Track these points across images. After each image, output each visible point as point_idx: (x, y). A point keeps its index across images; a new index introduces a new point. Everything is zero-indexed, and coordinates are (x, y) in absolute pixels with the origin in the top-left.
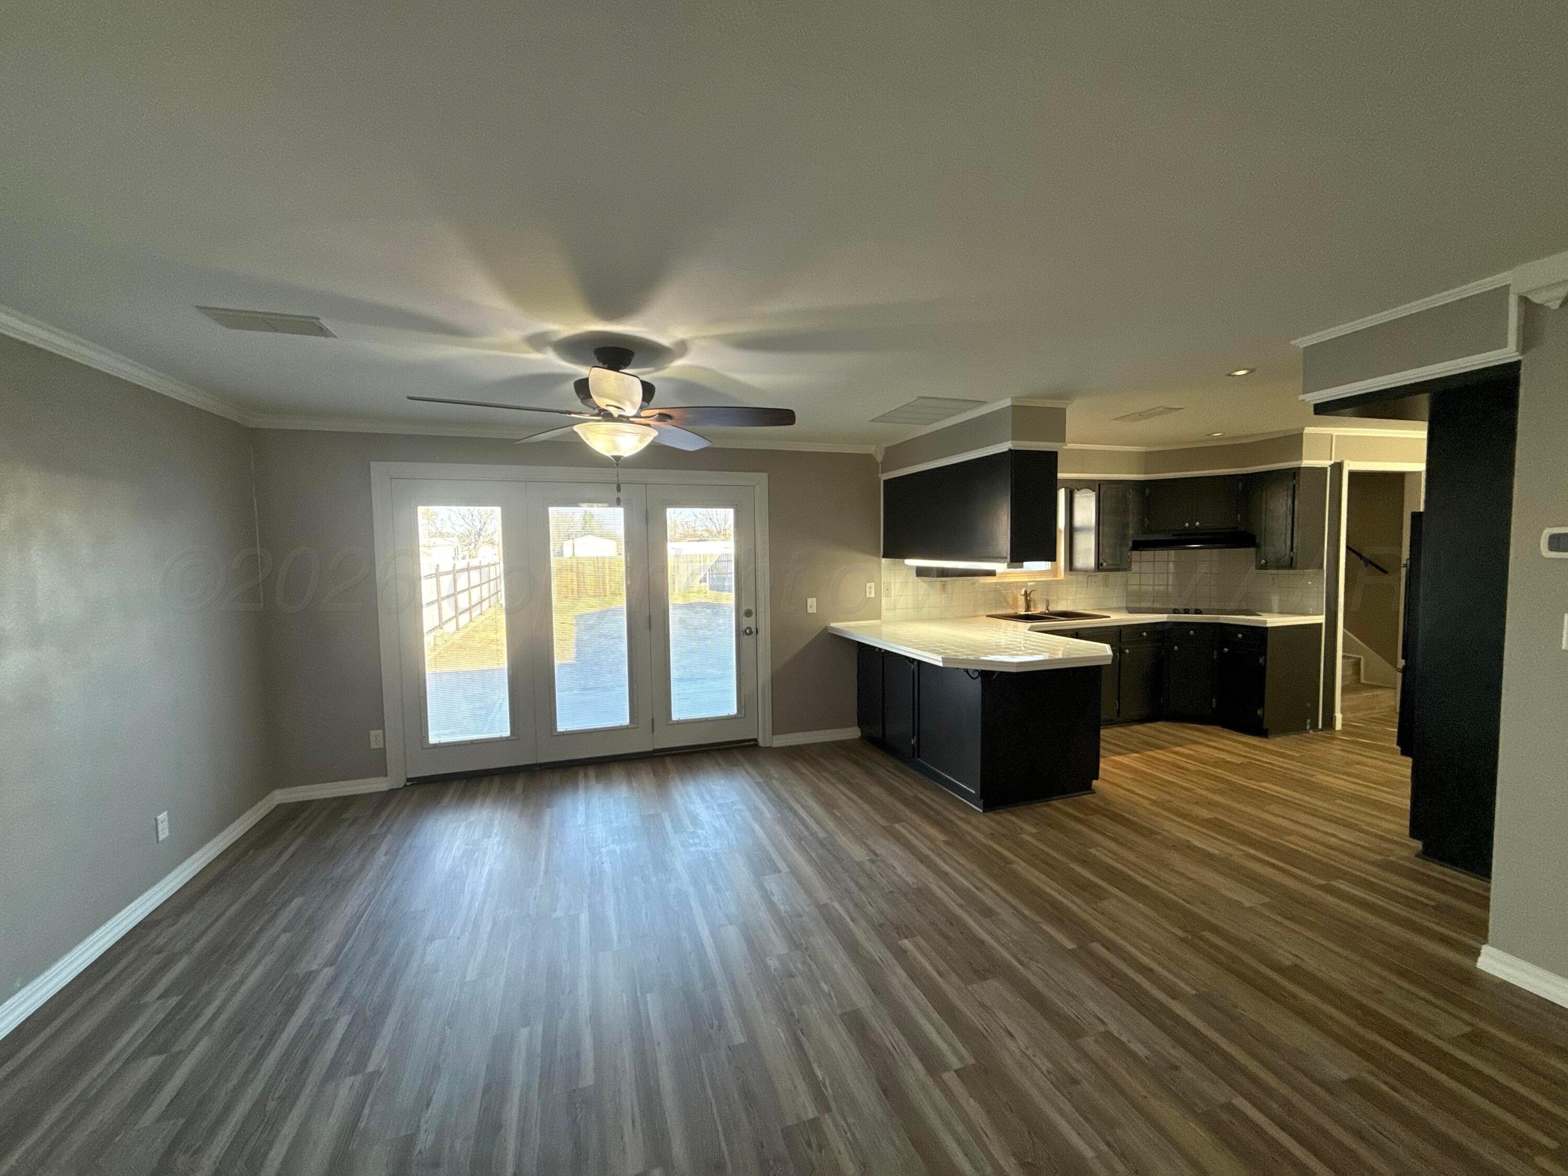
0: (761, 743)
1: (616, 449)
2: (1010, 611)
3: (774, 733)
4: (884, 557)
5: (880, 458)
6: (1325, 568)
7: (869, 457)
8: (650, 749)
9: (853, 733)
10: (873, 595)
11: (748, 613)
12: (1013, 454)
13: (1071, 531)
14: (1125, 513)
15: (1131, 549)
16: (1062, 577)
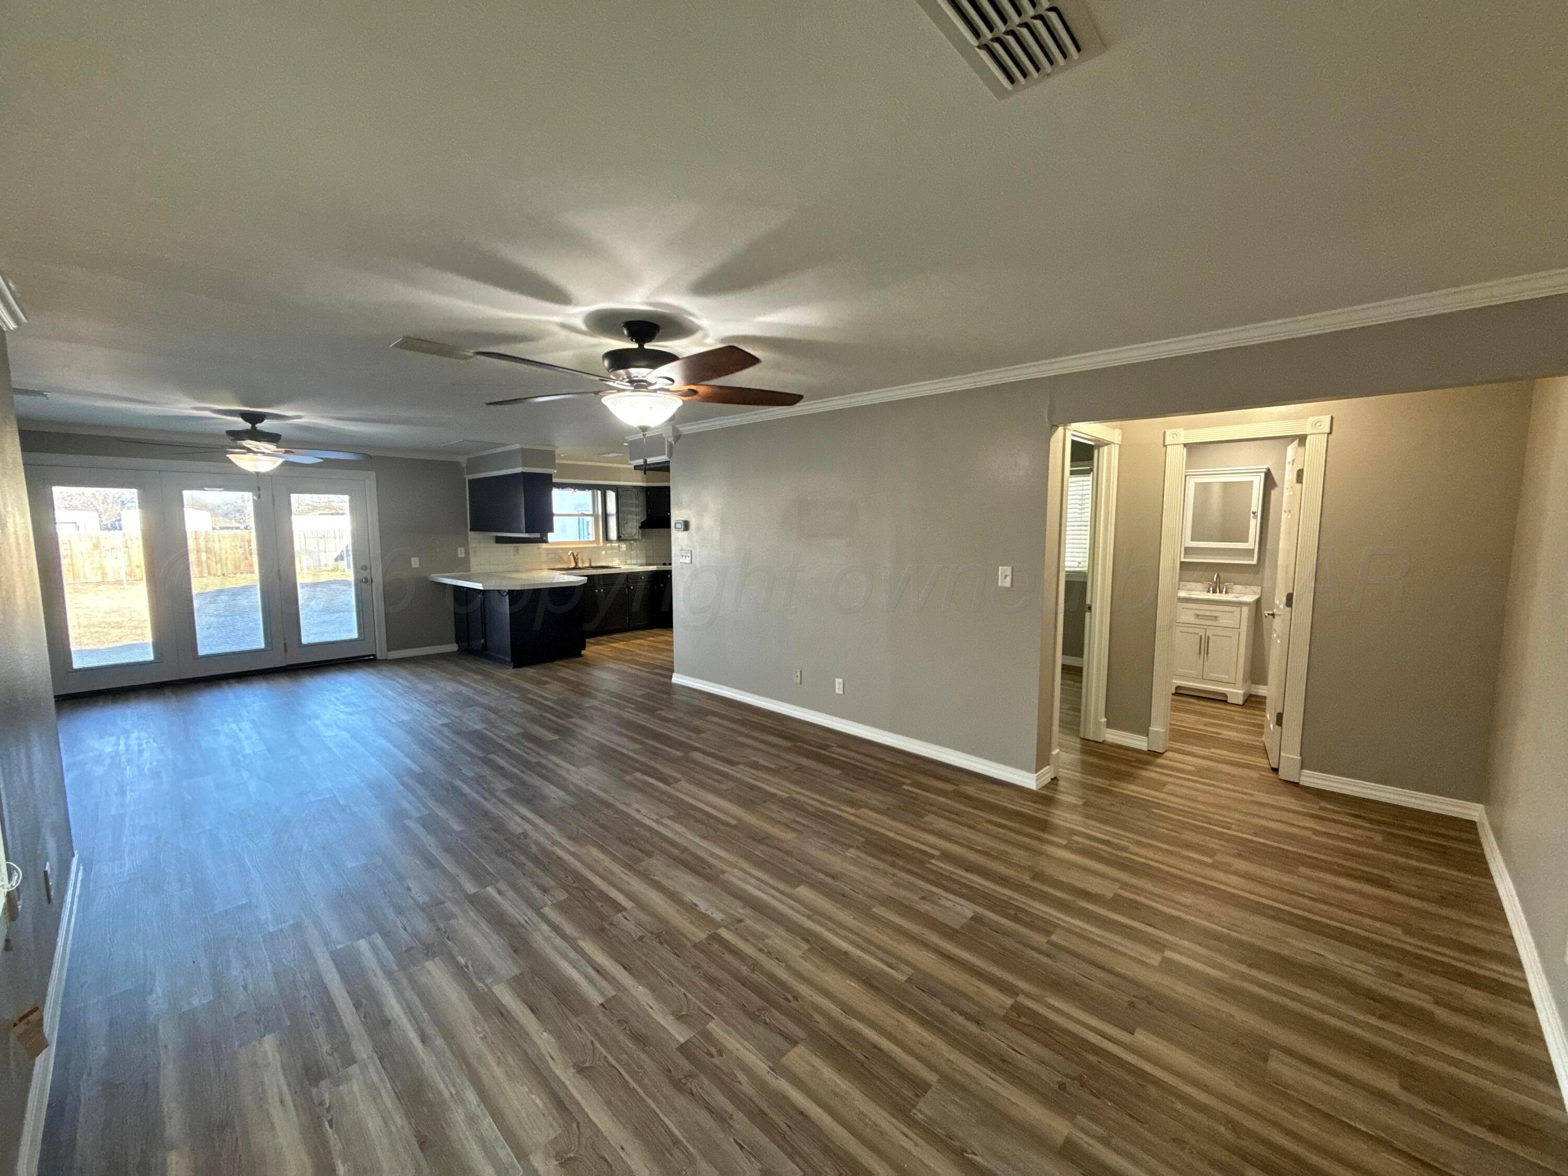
0: (379, 656)
1: (256, 468)
2: (565, 566)
3: (389, 650)
4: (472, 530)
5: (464, 465)
7: (457, 464)
8: (283, 664)
9: (454, 647)
10: (463, 555)
11: (364, 568)
12: (523, 473)
13: (606, 516)
14: (637, 506)
15: (640, 528)
16: (601, 544)
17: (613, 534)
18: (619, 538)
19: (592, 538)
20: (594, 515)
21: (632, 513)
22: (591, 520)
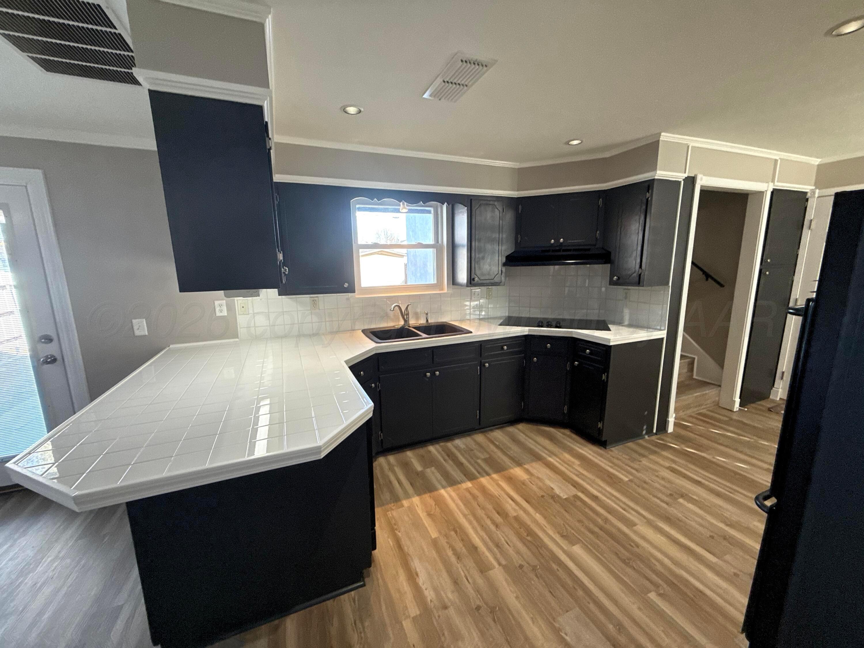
6: (670, 284)
10: (225, 313)
11: (46, 340)
13: (453, 247)
14: (500, 229)
15: (504, 265)
16: (446, 290)
17: (462, 276)
18: (471, 282)
19: (432, 280)
20: (437, 246)
21: (491, 241)
22: (431, 253)
